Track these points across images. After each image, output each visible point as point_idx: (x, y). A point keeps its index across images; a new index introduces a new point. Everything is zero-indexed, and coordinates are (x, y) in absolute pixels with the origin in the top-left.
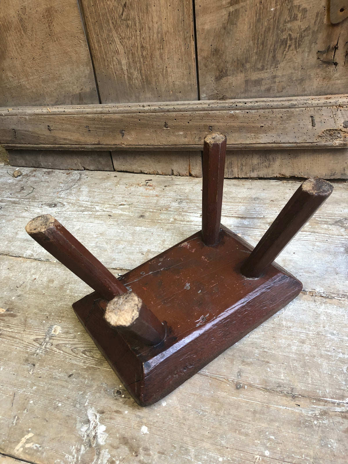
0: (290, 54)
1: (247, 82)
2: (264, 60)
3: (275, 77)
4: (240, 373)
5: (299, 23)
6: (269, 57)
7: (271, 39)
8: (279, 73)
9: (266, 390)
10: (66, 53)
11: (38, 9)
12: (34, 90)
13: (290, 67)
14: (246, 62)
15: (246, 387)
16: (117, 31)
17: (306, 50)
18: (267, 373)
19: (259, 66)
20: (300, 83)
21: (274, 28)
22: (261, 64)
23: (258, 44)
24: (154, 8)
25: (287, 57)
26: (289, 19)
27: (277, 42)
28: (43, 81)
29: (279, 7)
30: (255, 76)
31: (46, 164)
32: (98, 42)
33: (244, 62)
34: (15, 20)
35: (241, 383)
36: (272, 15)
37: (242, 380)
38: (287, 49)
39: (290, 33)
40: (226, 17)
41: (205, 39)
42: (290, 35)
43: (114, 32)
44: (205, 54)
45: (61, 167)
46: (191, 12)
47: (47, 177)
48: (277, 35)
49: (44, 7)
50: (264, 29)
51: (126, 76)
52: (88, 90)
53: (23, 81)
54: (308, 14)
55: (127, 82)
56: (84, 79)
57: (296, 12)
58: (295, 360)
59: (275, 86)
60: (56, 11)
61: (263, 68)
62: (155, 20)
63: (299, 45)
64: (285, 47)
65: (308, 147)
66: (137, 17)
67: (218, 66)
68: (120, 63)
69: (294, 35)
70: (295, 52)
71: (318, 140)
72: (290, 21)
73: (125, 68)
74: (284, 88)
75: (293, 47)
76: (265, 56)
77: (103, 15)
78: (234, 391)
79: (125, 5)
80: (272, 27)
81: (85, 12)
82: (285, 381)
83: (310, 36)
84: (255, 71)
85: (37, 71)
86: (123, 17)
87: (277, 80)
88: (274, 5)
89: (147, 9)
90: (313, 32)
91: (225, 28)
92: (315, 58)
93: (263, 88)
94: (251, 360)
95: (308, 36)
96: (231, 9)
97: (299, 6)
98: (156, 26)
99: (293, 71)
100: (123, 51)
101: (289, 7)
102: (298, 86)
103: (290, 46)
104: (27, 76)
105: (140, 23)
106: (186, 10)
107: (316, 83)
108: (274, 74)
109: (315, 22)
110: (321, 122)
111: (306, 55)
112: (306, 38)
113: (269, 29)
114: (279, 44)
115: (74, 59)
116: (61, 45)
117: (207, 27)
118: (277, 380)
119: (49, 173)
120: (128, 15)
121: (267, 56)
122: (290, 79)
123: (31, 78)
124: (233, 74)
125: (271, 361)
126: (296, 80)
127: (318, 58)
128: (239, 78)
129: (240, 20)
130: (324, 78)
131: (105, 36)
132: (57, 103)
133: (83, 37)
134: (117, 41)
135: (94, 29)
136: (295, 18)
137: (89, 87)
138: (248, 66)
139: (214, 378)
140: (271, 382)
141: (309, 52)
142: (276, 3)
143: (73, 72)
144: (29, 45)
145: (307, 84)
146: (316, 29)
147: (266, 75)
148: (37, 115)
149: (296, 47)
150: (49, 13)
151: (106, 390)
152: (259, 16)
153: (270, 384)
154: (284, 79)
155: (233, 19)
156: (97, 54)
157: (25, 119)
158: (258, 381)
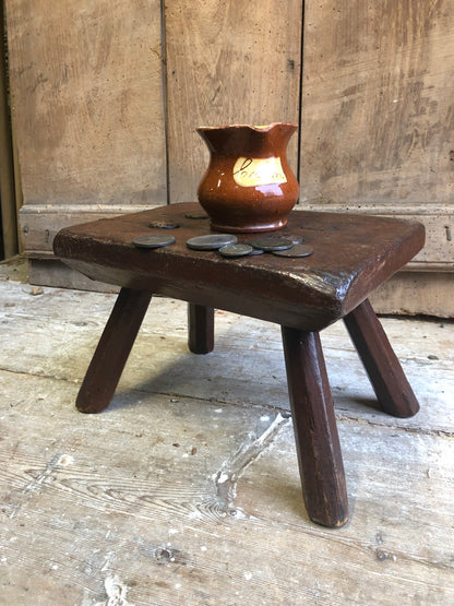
0: (416, 153)
1: (361, 183)
2: (384, 158)
3: (397, 179)
4: (380, 537)
5: (426, 117)
6: (389, 154)
7: (393, 135)
8: (403, 175)
9: (431, 564)
10: (136, 141)
11: (113, 91)
12: (86, 185)
13: (416, 167)
14: (362, 159)
15: (395, 558)
16: (204, 117)
17: (437, 149)
18: (428, 539)
19: (378, 165)
20: (429, 188)
21: (397, 122)
22: (379, 163)
23: (376, 139)
24: (253, 94)
25: (413, 156)
26: (415, 113)
27: (399, 138)
28: (100, 174)
29: (402, 99)
30: (371, 177)
31: (78, 283)
32: (179, 129)
33: (359, 159)
34: (82, 102)
35: (385, 552)
36: (395, 107)
37: (386, 547)
38: (412, 147)
39: (416, 128)
40: (339, 107)
41: (312, 130)
42: (416, 131)
43: (200, 119)
44: (310, 148)
45: (99, 289)
46: (297, 99)
47: (77, 298)
48: (401, 130)
49: (121, 89)
50: (385, 122)
52: (155, 187)
53: (75, 174)
54: (438, 109)
56: (152, 174)
57: (424, 105)
59: (397, 191)
60: (134, 95)
61: (382, 168)
62: (252, 107)
63: (428, 143)
64: (410, 145)
65: (441, 268)
66: (231, 103)
67: (325, 163)
68: (201, 154)
69: (420, 131)
70: (422, 151)
72: (417, 115)
73: (207, 161)
74: (408, 193)
75: (420, 144)
76: (385, 153)
77: (190, 100)
78: (375, 564)
79: (218, 90)
80: (394, 120)
81: (169, 96)
83: (442, 132)
84: (371, 171)
85: (95, 161)
86: (214, 103)
87: (400, 183)
88: (396, 96)
89: (244, 96)
90: (445, 128)
91: (337, 120)
92: (448, 159)
93: (382, 192)
94: (397, 519)
95: (438, 132)
96: (346, 99)
97: (428, 99)
98: (253, 113)
99: (420, 173)
101: (415, 100)
102: (427, 192)
103: (416, 143)
104: (80, 167)
105: (234, 110)
106: (291, 97)
107: (448, 189)
108: (397, 175)
109: (447, 118)
111: (436, 155)
112: (436, 135)
113: (391, 122)
114: (402, 141)
115: (145, 149)
116: (131, 132)
117: (315, 117)
118: (448, 551)
119: (80, 294)
120: (221, 100)
121: (387, 153)
122: (417, 182)
123: (86, 170)
124: (344, 173)
125: (432, 523)
126: (425, 184)
127: (452, 159)
128: (351, 179)
129: (356, 111)
131: (188, 122)
132: (111, 202)
133: (161, 124)
135: (177, 115)
136: (423, 111)
137: (157, 183)
138: (363, 164)
139: (335, 541)
140: (438, 553)
141: (440, 151)
142: (400, 94)
143: (140, 165)
144: (92, 132)
145: (438, 190)
146: (448, 125)
147: (386, 176)
148: (83, 213)
149: (423, 146)
150: (125, 96)
151: (142, 549)
152: (379, 107)
153: (438, 556)
154: (409, 183)
155: (347, 110)
156: (175, 144)
157: (67, 218)
158: (414, 551)
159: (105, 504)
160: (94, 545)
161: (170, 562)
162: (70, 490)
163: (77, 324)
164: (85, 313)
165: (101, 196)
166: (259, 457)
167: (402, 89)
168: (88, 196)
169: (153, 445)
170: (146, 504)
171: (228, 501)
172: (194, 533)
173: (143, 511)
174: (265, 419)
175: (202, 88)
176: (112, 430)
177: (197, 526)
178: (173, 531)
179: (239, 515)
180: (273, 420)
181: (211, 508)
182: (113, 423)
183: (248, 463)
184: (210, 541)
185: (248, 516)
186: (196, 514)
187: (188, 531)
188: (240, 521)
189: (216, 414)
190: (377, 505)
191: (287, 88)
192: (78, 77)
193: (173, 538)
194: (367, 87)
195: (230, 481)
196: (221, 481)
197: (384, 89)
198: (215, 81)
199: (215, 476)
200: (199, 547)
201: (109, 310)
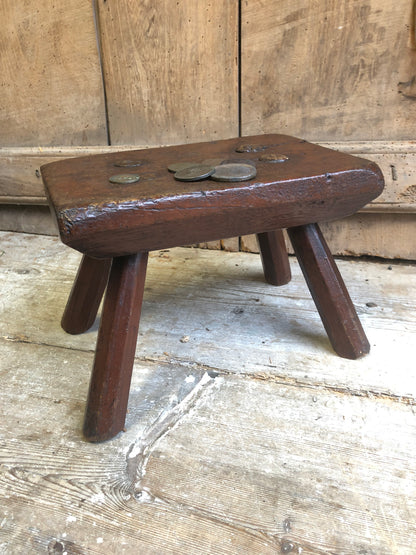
0: (362, 86)
1: (304, 120)
2: (328, 92)
3: (341, 115)
5: (373, 45)
6: (334, 88)
7: (338, 66)
8: (348, 110)
10: (72, 79)
11: (44, 23)
12: (26, 127)
13: (362, 102)
14: (305, 94)
15: (300, 549)
16: (139, 50)
17: (384, 80)
18: (339, 526)
19: (322, 99)
20: (375, 124)
21: (341, 52)
22: (323, 98)
23: (320, 71)
24: (188, 23)
25: (358, 89)
26: (361, 40)
27: (345, 70)
28: (39, 115)
29: (348, 25)
30: (315, 113)
31: (27, 227)
32: (115, 65)
33: (302, 93)
34: (14, 37)
35: (291, 542)
36: (340, 35)
37: (292, 536)
38: (358, 79)
39: (363, 57)
40: (281, 36)
41: (252, 63)
42: (363, 61)
43: (136, 53)
44: (251, 83)
45: (48, 232)
46: (237, 29)
47: (26, 243)
48: (346, 61)
49: (52, 21)
50: (328, 52)
51: (146, 109)
52: (95, 127)
53: (13, 114)
54: (386, 35)
55: (147, 116)
56: (91, 113)
57: (371, 32)
58: (388, 505)
59: (342, 127)
60: (66, 26)
61: (326, 103)
62: (190, 37)
63: (375, 74)
64: (356, 77)
65: (387, 209)
66: (166, 34)
67: (267, 99)
68: (139, 91)
69: (368, 61)
70: (369, 83)
71: (400, 200)
72: (363, 43)
73: (145, 98)
74: (353, 130)
75: (367, 75)
76: (329, 87)
77: (124, 32)
79: (153, 19)
80: (338, 50)
81: (102, 28)
82: (374, 543)
83: (390, 62)
84: (315, 106)
85: (33, 101)
86: (149, 34)
87: (345, 119)
88: (342, 22)
89: (180, 25)
90: (394, 57)
91: (278, 51)
92: (397, 92)
93: (326, 129)
94: (309, 500)
95: (386, 62)
96: (288, 27)
97: (376, 24)
98: (190, 46)
99: (366, 108)
100: (145, 76)
101: (362, 25)
102: (374, 128)
103: (362, 75)
104: (19, 107)
105: (170, 42)
106: (229, 26)
107: (396, 125)
108: (341, 110)
109: (395, 45)
110: (405, 173)
111: (384, 86)
112: (384, 65)
113: (336, 52)
114: (348, 73)
115: (82, 87)
116: (66, 68)
117: (255, 49)
118: (358, 540)
119: (29, 238)
120: (156, 31)
121: (332, 86)
122: (363, 119)
123: (24, 110)
124: (287, 109)
125: (346, 505)
126: (371, 120)
127: (400, 92)
128: (294, 115)
129: (298, 40)
130: (408, 119)
131: (124, 57)
132: (52, 145)
133: (96, 59)
134: (139, 63)
135: (112, 49)
136: (370, 39)
137: (97, 123)
138: (306, 99)
139: (239, 529)
140: (348, 543)
141: (388, 83)
142: (346, 19)
143: (79, 104)
144: (27, 69)
145: (385, 125)
146: (396, 54)
147: (329, 112)
148: (24, 156)
149: (370, 77)
150: (57, 29)
151: (35, 541)
152: (324, 36)
153: (347, 547)
154: (354, 119)
155: (289, 39)
156: (112, 81)
157: (8, 161)
158: (322, 540)
159: (6, 486)
163: (20, 272)
164: (29, 259)
165: (41, 137)
166: (176, 426)
167: (347, 13)
168: (28, 139)
169: (70, 412)
170: (50, 485)
171: (135, 481)
172: (92, 519)
173: (45, 494)
174: (190, 379)
175: (136, 17)
176: (31, 396)
177: (97, 512)
178: (71, 519)
179: (145, 497)
180: (198, 381)
181: (116, 489)
182: (34, 387)
183: (163, 433)
184: (108, 530)
185: (153, 498)
186: (99, 498)
187: (87, 518)
188: (145, 505)
190: (290, 483)
191: (224, 15)
192: (8, 10)
193: (71, 527)
194: (311, 11)
195: (141, 456)
196: (132, 455)
197: (329, 14)
198: (149, 9)
199: (127, 449)
200: (95, 538)
201: (54, 255)
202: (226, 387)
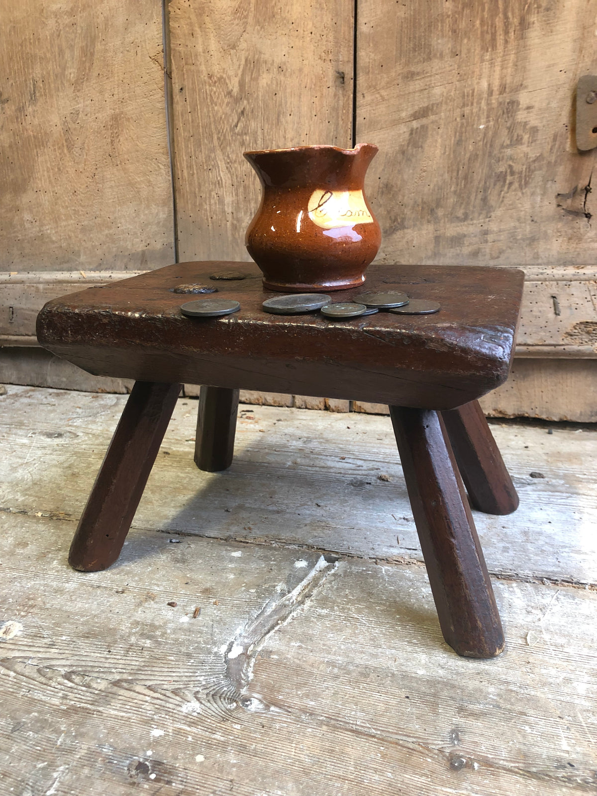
0: (511, 196)
1: (437, 239)
2: (468, 204)
3: (486, 233)
4: (456, 734)
5: (524, 148)
6: (476, 200)
7: (480, 172)
8: (494, 227)
9: (528, 774)
10: (131, 184)
11: (99, 115)
12: (64, 245)
13: (511, 217)
14: (438, 205)
15: (476, 765)
16: (223, 150)
17: (538, 191)
18: (524, 736)
19: (460, 213)
20: (530, 245)
21: (484, 155)
22: (462, 211)
23: (457, 178)
24: (289, 118)
25: (506, 201)
26: (508, 142)
27: (489, 177)
28: (84, 230)
29: (492, 123)
30: (452, 230)
31: (56, 379)
32: (190, 167)
33: (434, 206)
34: (57, 131)
35: (462, 757)
36: (481, 135)
37: (462, 749)
38: (506, 189)
39: (511, 163)
40: (407, 136)
42: (510, 166)
43: (219, 152)
45: (84, 387)
46: (350, 125)
47: (53, 400)
48: (490, 166)
49: (110, 112)
50: (468, 155)
51: (229, 224)
52: (158, 246)
53: (49, 230)
54: (540, 136)
55: (229, 233)
56: (154, 228)
57: (520, 132)
58: (588, 711)
59: (486, 248)
60: (128, 120)
61: (466, 217)
62: (289, 135)
63: (526, 183)
64: (503, 186)
65: (548, 353)
66: (260, 131)
67: (389, 212)
68: (221, 201)
69: (517, 168)
70: (520, 194)
71: (566, 341)
72: (511, 145)
73: (229, 209)
74: (501, 252)
75: (516, 185)
76: (469, 198)
77: (204, 127)
78: (447, 776)
79: (243, 112)
80: (480, 153)
81: (176, 122)
82: (574, 756)
83: (545, 169)
84: (452, 222)
85: (76, 212)
86: (237, 130)
87: (490, 238)
88: (483, 120)
89: (278, 119)
90: (549, 163)
91: (403, 153)
92: (555, 206)
93: (465, 250)
94: (481, 706)
95: (540, 169)
96: (415, 124)
97: (526, 123)
99: (517, 224)
100: (229, 182)
101: (508, 125)
102: (527, 249)
103: (511, 184)
105: (263, 139)
106: (341, 123)
107: (556, 246)
108: (485, 228)
109: (551, 149)
110: (570, 307)
111: (538, 199)
112: (537, 172)
113: (477, 155)
114: (492, 180)
115: (144, 194)
116: (124, 170)
118: (552, 753)
119: (58, 395)
120: (246, 127)
121: (473, 198)
122: (513, 236)
123: (64, 223)
124: (415, 225)
125: (531, 712)
126: (523, 240)
127: (559, 206)
128: (424, 232)
129: (429, 140)
130: (570, 239)
131: (202, 157)
132: (99, 268)
133: (165, 160)
134: (222, 165)
135: (187, 147)
136: (519, 141)
137: (161, 241)
138: (440, 212)
139: (391, 742)
140: (539, 756)
141: (543, 194)
142: (488, 117)
143: (138, 215)
144: (71, 171)
145: (541, 247)
146: (553, 159)
147: (470, 229)
148: (60, 282)
149: (520, 186)
150: (117, 121)
151: (108, 761)
152: (461, 136)
153: (538, 761)
154: (502, 237)
155: (416, 139)
156: (185, 187)
157: (37, 289)
158: (504, 754)
159: (61, 695)
160: (39, 757)
161: (148, 780)
162: (12, 674)
163: (50, 435)
164: (61, 419)
165: (83, 258)
166: (289, 620)
167: (490, 110)
168: (66, 261)
169: (140, 604)
170: (122, 692)
171: (240, 686)
172: (186, 734)
173: (116, 704)
174: (302, 564)
175: (221, 109)
176: (83, 584)
177: (192, 724)
178: (157, 733)
179: (255, 705)
180: (312, 565)
181: (215, 696)
183: (272, 627)
184: (209, 745)
185: (267, 707)
186: (192, 706)
187: (178, 732)
188: (257, 714)
189: (232, 560)
190: (453, 687)
191: (335, 109)
192: (51, 96)
193: (157, 742)
194: (444, 107)
195: (246, 656)
196: (233, 655)
197: (467, 110)
198: (237, 100)
199: (223, 649)
200: (193, 756)
201: (95, 415)
202: (351, 573)
